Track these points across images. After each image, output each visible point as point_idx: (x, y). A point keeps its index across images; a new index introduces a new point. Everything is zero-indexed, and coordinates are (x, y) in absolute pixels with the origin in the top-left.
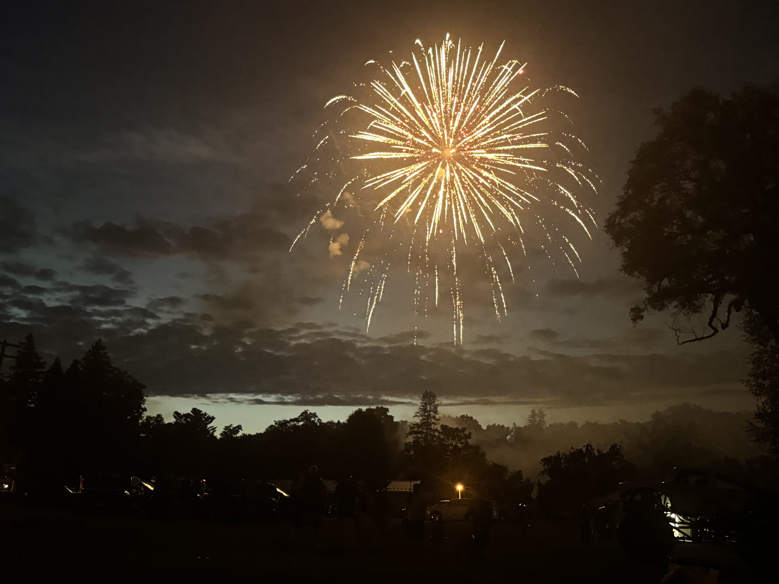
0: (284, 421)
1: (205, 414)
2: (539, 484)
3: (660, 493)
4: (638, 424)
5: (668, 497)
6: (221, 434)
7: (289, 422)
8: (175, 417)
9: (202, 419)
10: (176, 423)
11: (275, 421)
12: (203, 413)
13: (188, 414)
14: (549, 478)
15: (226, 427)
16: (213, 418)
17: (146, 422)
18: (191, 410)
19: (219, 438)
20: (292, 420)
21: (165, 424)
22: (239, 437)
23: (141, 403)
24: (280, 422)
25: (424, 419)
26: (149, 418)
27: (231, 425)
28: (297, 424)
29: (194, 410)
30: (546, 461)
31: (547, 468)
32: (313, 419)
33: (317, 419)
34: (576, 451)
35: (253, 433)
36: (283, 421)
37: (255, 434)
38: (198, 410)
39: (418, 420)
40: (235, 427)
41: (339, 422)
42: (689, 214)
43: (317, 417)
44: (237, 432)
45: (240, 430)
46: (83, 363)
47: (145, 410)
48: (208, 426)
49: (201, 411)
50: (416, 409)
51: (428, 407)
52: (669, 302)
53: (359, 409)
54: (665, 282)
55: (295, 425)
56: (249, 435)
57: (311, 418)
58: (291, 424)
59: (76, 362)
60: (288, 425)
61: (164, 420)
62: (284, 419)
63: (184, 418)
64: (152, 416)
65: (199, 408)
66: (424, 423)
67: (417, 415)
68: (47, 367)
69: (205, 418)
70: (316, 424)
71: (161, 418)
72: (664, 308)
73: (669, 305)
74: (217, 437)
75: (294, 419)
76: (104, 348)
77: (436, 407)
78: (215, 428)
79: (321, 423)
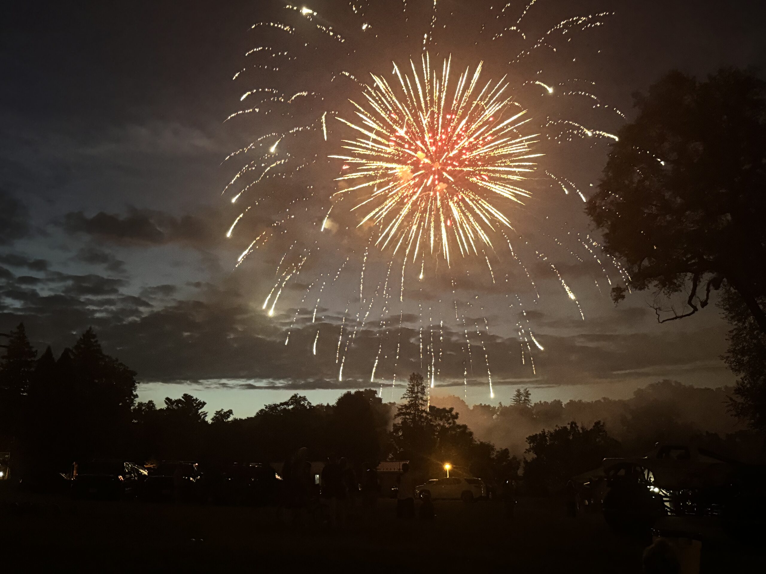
0: (275, 405)
1: (197, 400)
2: (526, 462)
3: (643, 468)
4: (620, 401)
5: (652, 472)
6: (213, 419)
7: (279, 406)
8: (166, 403)
9: (193, 405)
10: (168, 409)
11: (265, 405)
12: (194, 399)
13: (180, 400)
14: (535, 456)
15: (217, 412)
16: (204, 403)
17: (138, 408)
18: (183, 396)
19: (210, 423)
20: (282, 404)
21: (157, 410)
22: (230, 421)
23: (133, 390)
24: (270, 406)
25: (412, 401)
26: (140, 404)
27: (222, 409)
28: (287, 408)
29: (186, 396)
30: (532, 439)
31: (533, 446)
32: (302, 403)
33: (307, 402)
34: (560, 428)
35: (244, 417)
36: (273, 405)
37: (246, 418)
38: (189, 396)
39: (406, 402)
40: (226, 411)
41: (328, 404)
42: (667, 195)
43: (307, 400)
44: (228, 416)
45: (231, 415)
46: (74, 351)
47: (137, 396)
48: (199, 411)
49: (192, 397)
50: (404, 391)
51: (416, 388)
52: (650, 282)
53: (348, 392)
54: (646, 263)
55: (285, 409)
56: (240, 419)
57: (301, 401)
58: (281, 408)
59: (67, 351)
60: (278, 408)
61: (155, 406)
62: (274, 403)
63: (175, 404)
64: (144, 402)
65: (190, 393)
66: (412, 404)
67: (405, 397)
68: (39, 356)
69: (195, 403)
70: (306, 407)
71: (153, 404)
72: (645, 288)
73: (650, 285)
74: (209, 422)
75: (284, 402)
76: (94, 336)
77: (423, 388)
78: (206, 413)
79: (310, 406)
